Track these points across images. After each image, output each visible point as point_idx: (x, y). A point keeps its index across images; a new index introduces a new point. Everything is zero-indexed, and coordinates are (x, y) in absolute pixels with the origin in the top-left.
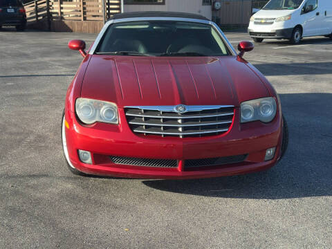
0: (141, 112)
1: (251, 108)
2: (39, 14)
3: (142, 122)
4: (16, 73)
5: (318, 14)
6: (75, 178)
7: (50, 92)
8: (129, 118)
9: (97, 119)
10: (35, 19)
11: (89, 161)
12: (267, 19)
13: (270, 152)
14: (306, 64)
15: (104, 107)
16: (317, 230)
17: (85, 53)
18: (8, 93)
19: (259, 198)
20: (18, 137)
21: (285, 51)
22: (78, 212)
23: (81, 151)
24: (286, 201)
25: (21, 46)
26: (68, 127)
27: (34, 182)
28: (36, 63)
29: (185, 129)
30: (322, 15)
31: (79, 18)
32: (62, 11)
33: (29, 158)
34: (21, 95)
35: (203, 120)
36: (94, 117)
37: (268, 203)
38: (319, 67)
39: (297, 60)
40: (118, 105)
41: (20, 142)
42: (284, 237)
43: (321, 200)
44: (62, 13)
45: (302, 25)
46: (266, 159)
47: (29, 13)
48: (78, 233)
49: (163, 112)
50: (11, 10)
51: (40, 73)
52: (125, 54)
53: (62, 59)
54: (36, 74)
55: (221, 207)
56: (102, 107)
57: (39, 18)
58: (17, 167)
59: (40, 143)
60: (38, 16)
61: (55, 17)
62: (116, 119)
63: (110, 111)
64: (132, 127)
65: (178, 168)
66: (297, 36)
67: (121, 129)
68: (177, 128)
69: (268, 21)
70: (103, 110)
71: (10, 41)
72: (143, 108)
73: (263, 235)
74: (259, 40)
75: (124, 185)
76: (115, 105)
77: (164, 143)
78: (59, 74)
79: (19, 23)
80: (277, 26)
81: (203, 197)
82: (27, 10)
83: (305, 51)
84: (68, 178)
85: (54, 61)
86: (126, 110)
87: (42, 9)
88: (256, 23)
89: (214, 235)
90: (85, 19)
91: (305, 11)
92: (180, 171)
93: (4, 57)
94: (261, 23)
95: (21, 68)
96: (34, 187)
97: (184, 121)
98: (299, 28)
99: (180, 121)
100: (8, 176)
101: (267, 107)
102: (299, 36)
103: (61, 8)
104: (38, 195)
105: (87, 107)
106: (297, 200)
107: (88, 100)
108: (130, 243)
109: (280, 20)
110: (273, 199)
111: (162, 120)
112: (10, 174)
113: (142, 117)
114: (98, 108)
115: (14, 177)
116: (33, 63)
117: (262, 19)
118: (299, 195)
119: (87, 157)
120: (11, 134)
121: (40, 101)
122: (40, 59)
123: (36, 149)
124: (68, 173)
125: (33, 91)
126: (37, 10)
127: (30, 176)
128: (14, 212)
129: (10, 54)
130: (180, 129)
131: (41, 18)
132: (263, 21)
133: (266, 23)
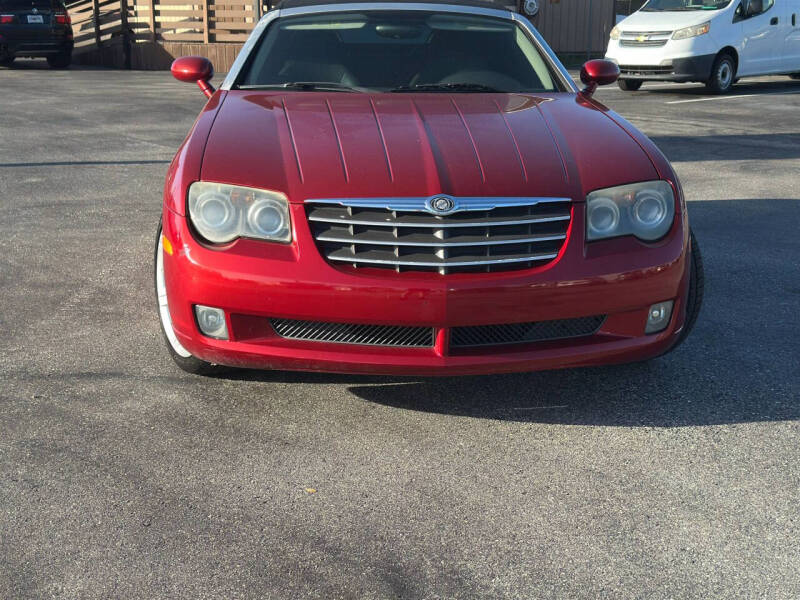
0: (346, 213)
1: (613, 206)
2: (102, 27)
3: (348, 236)
4: (49, 158)
5: (774, 21)
6: (188, 381)
7: (128, 198)
8: (317, 228)
9: (240, 232)
10: (93, 41)
11: (222, 331)
12: (651, 33)
13: (658, 313)
14: (745, 137)
15: (257, 202)
16: (773, 493)
17: (211, 89)
18: (29, 200)
19: (632, 425)
20: (51, 294)
21: (697, 109)
22: (194, 452)
23: (201, 309)
24: (698, 432)
25: (59, 100)
26: (170, 251)
27: (88, 387)
28: (95, 136)
29: (451, 253)
30: (784, 24)
31: (197, 37)
32: (158, 19)
33: (77, 338)
34: (61, 204)
35: (495, 231)
36: (232, 227)
37: (653, 434)
38: (778, 144)
39: (724, 129)
40: (290, 198)
41: (55, 304)
42: (693, 508)
43: (785, 429)
44: (157, 25)
45: (738, 48)
46: (649, 329)
47: (79, 26)
48: (195, 496)
49: (399, 214)
50: (35, 19)
51: (103, 157)
52: (307, 88)
53: (156, 127)
54: (97, 160)
55: (539, 444)
56: (251, 202)
57: (103, 38)
58: (49, 358)
59: (104, 306)
60: (99, 33)
61: (141, 36)
62: (286, 230)
63: (270, 211)
64: (325, 249)
65: (436, 348)
66: (724, 75)
67: (298, 256)
68: (433, 250)
69: (653, 39)
70: (254, 212)
71: (34, 88)
72: (350, 203)
73: (641, 504)
74: (632, 86)
75: (304, 396)
76: (282, 196)
77: (402, 288)
78: (149, 159)
79: (54, 47)
80: (676, 50)
81: (496, 422)
82: (74, 19)
83: (746, 108)
84: (171, 380)
85: (138, 132)
86: (309, 209)
87: (110, 17)
88: (623, 43)
89: (522, 502)
90: (212, 38)
91: (743, 14)
92: (439, 354)
93: (19, 123)
94: (636, 44)
95: (60, 147)
96: (91, 400)
97: (450, 233)
98: (729, 54)
99: (439, 234)
100: (26, 376)
101: (652, 203)
102: (729, 76)
103: (156, 13)
104: (99, 416)
105: (215, 204)
106: (725, 428)
107: (219, 187)
108: (319, 518)
109: (681, 37)
110: (667, 426)
111: (395, 232)
112: (31, 370)
113: (347, 225)
114: (241, 205)
115: (42, 377)
116: (89, 136)
117: (638, 34)
118: (728, 418)
119: (216, 323)
120: (34, 286)
121: (106, 216)
122: (105, 128)
123: (93, 318)
124: (171, 368)
125: (87, 195)
126: (98, 20)
127: (80, 376)
128: (41, 452)
129: (32, 118)
130: (441, 254)
131: (109, 36)
132: (642, 39)
133: (648, 44)
